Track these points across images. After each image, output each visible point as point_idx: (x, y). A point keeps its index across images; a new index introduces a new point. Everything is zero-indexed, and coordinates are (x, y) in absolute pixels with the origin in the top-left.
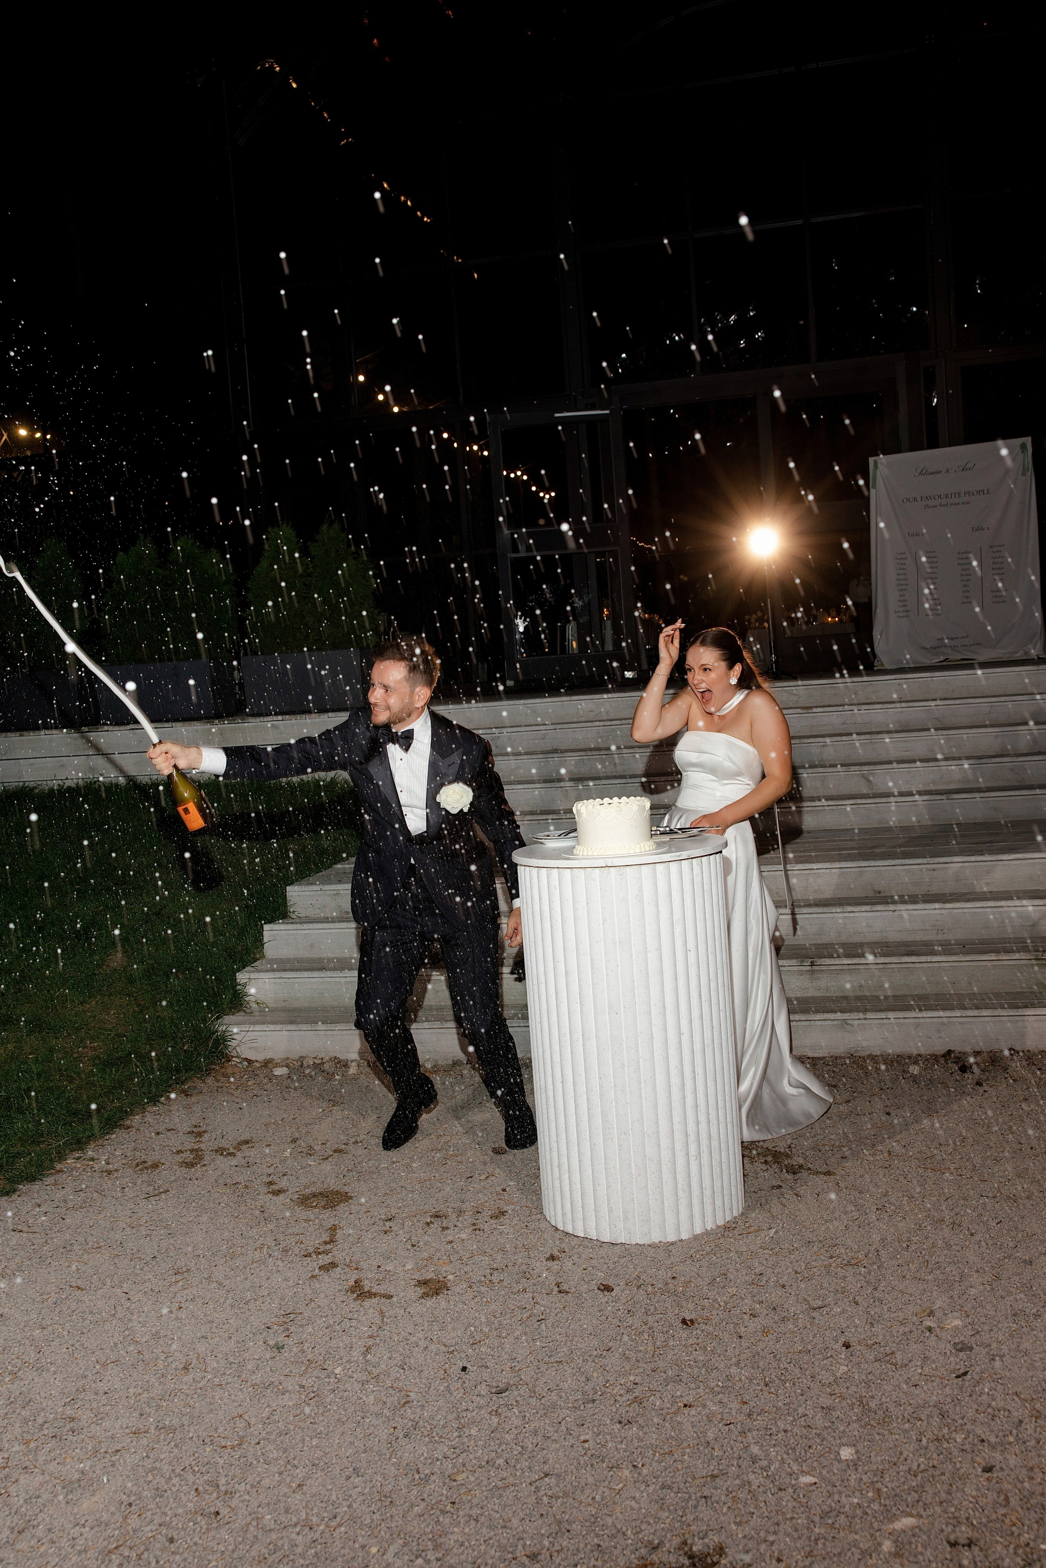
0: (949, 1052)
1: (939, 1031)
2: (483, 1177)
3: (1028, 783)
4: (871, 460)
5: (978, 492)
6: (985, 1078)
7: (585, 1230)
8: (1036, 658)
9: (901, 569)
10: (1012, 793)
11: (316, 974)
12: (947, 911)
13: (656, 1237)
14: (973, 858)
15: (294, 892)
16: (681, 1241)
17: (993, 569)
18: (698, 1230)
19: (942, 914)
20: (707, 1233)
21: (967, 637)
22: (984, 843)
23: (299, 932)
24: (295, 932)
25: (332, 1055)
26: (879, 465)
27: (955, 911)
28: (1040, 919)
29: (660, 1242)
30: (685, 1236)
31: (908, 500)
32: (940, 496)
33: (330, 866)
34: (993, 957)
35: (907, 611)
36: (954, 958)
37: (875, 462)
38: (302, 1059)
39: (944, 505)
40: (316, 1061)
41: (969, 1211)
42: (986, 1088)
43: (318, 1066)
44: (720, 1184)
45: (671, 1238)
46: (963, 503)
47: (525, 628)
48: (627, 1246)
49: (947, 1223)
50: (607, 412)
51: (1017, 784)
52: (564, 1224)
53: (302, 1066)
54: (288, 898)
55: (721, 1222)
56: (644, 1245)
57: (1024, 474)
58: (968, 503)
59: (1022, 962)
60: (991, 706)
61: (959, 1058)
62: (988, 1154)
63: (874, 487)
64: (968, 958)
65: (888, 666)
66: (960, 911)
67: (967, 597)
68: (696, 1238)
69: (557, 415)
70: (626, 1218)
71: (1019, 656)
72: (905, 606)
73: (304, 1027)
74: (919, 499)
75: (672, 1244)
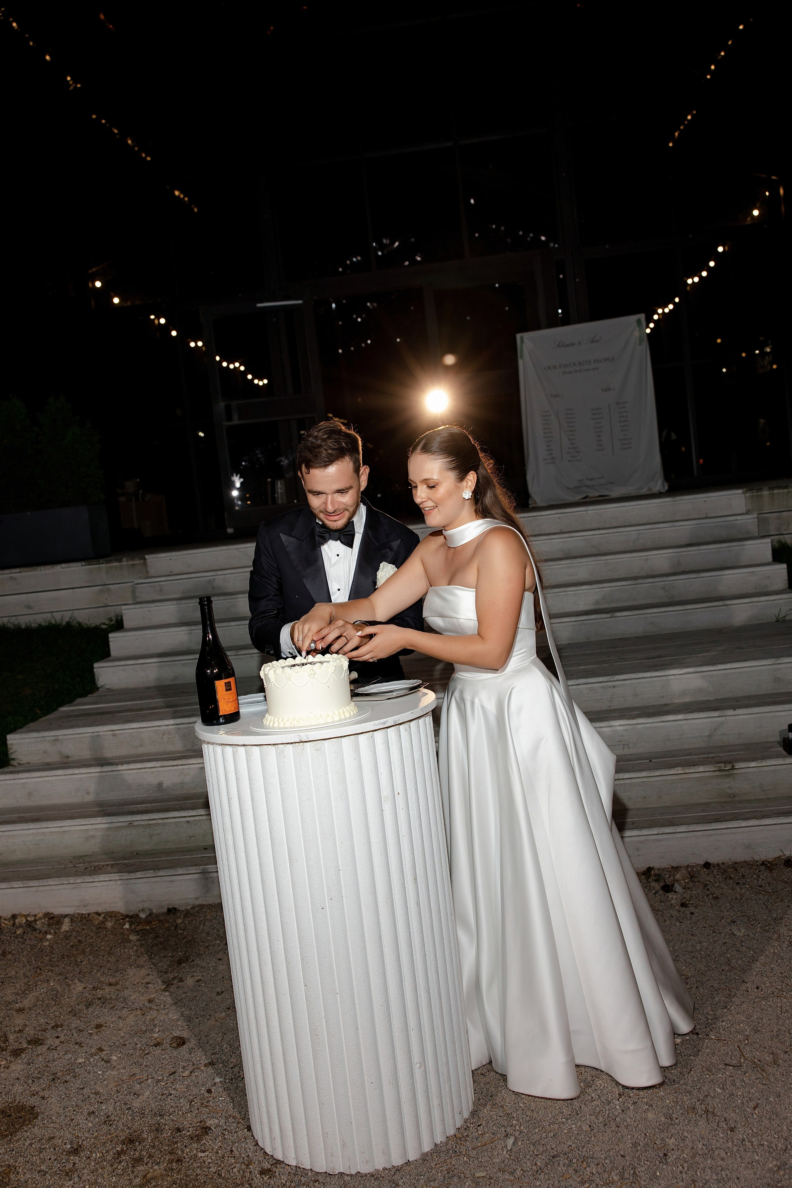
0: (649, 869)
1: (638, 849)
2: (187, 1073)
3: (677, 599)
4: (518, 336)
5: (606, 360)
6: (688, 897)
7: (297, 1158)
8: (658, 492)
9: (546, 424)
10: (663, 609)
11: (31, 825)
12: (631, 727)
13: (379, 1164)
14: (648, 674)
15: (14, 740)
16: (408, 1163)
17: (620, 422)
18: (427, 1148)
19: (626, 730)
20: (437, 1149)
21: (602, 477)
22: (654, 658)
23: (17, 781)
24: (12, 782)
25: (44, 911)
26: (525, 340)
27: (639, 726)
28: (715, 730)
29: (385, 1169)
30: (413, 1156)
31: (549, 368)
32: (574, 364)
33: (55, 709)
34: (679, 770)
35: (553, 458)
36: (644, 774)
37: (522, 338)
38: (14, 917)
39: (580, 371)
40: (29, 919)
41: (719, 1090)
42: (692, 909)
43: (30, 925)
44: (447, 1089)
45: (397, 1161)
46: (594, 369)
47: (241, 484)
48: (347, 1178)
49: (700, 1111)
50: (300, 302)
51: (668, 600)
52: (274, 1149)
53: (14, 924)
54: (9, 747)
55: (451, 1132)
56: (366, 1175)
57: (640, 344)
58: (597, 369)
59: (707, 774)
60: (639, 534)
61: (659, 875)
62: (717, 999)
63: (522, 357)
64: (657, 773)
65: (540, 504)
66: (644, 726)
67: (601, 445)
68: (425, 1158)
69: (259, 305)
70: (344, 1145)
71: (644, 491)
72: (551, 454)
73: (16, 884)
74: (558, 366)
75: (398, 1169)
